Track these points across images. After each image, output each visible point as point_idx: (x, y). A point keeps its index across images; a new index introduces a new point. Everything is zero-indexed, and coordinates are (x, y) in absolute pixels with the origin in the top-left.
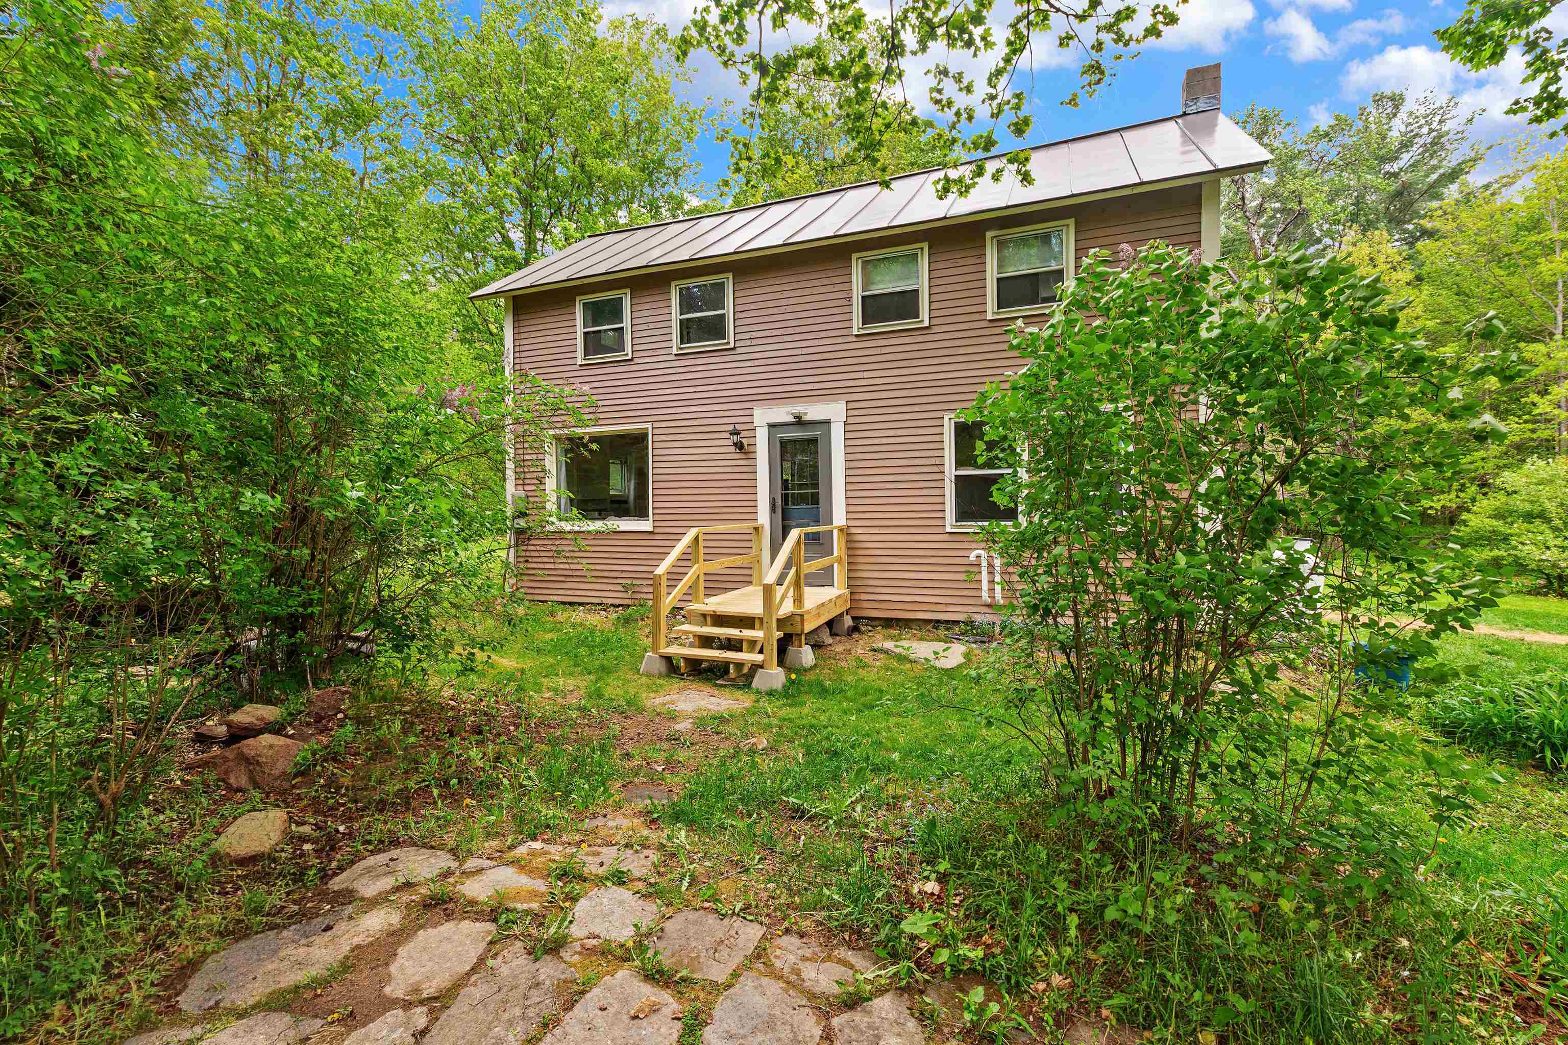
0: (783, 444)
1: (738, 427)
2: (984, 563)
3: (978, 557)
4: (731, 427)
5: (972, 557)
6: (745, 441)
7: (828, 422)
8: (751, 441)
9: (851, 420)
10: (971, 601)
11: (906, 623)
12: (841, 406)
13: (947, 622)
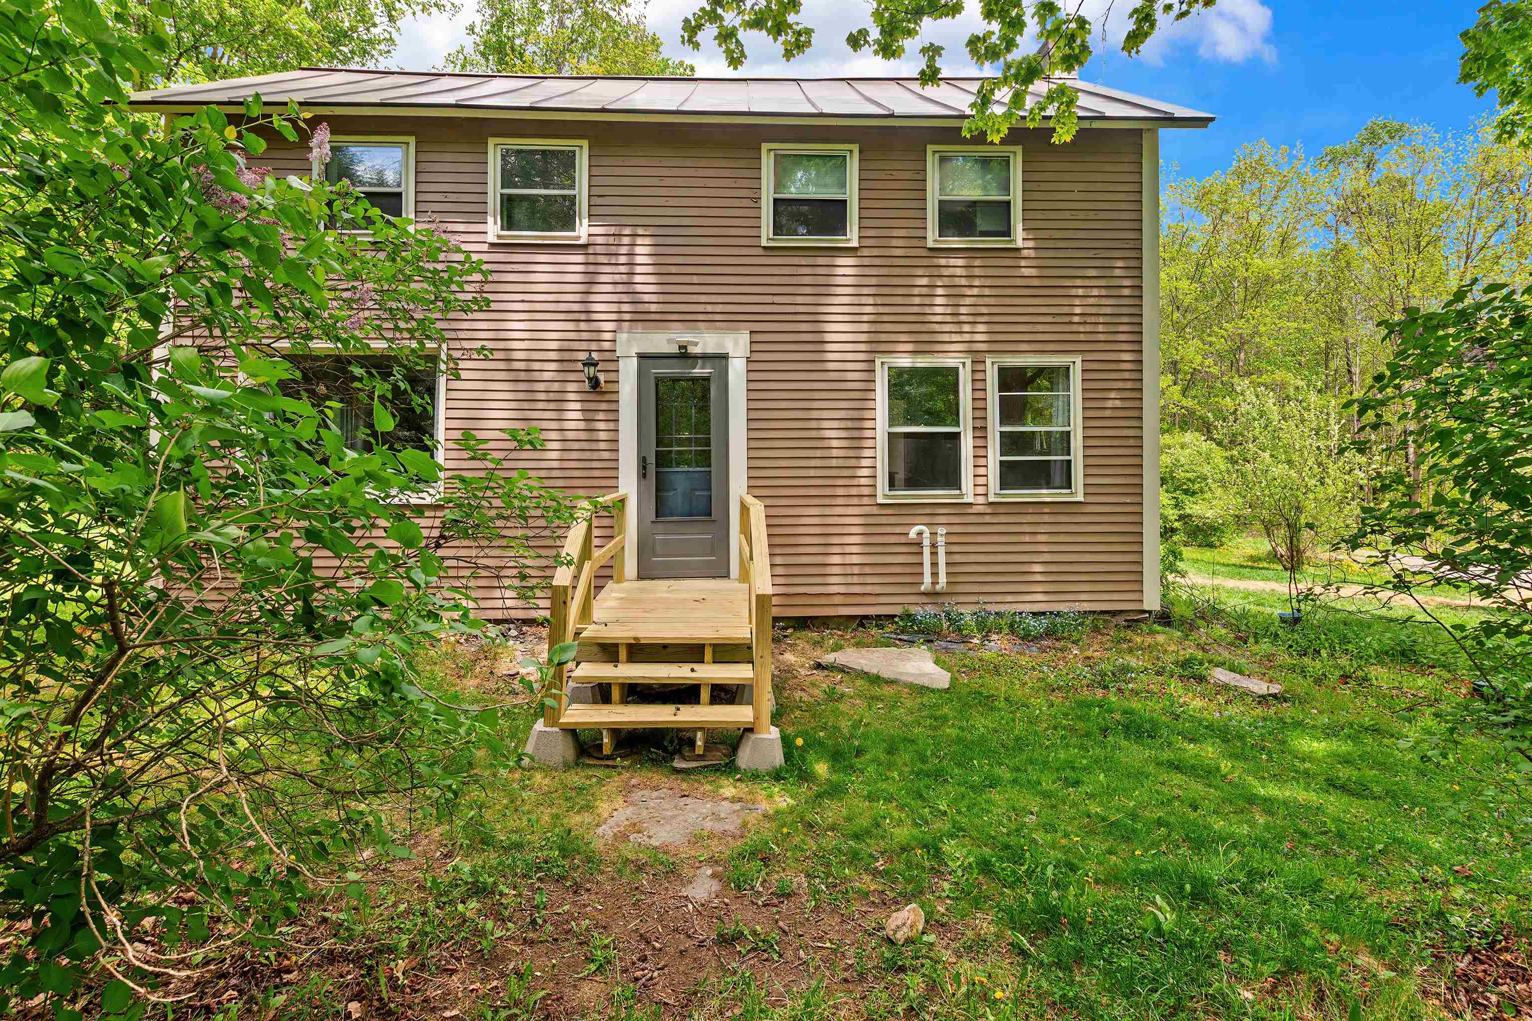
0: (659, 380)
1: (595, 355)
2: (926, 542)
3: (920, 534)
4: (583, 356)
5: (913, 533)
6: (602, 377)
7: (724, 357)
8: (612, 376)
9: (756, 357)
10: (907, 590)
11: (823, 622)
12: (744, 338)
13: (879, 617)
